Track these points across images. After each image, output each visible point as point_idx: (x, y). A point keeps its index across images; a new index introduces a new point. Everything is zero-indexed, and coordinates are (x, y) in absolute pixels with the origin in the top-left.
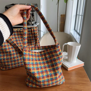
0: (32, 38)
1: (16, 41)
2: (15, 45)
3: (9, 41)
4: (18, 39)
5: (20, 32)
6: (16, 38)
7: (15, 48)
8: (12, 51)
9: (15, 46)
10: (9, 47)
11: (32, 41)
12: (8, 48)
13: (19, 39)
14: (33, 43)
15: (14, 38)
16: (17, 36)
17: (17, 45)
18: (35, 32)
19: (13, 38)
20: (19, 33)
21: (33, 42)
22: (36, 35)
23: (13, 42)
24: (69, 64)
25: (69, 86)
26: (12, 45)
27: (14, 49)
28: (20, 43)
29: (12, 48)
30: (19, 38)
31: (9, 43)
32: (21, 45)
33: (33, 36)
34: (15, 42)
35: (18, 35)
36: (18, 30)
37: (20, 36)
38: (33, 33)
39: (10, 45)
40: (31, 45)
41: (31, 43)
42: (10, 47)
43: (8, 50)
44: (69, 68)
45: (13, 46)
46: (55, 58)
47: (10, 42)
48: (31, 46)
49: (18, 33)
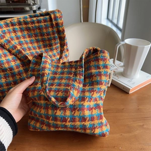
0: (52, 36)
1: (20, 44)
2: (20, 52)
3: (4, 45)
4: (22, 40)
5: (26, 23)
6: (18, 38)
7: (20, 59)
8: (15, 67)
9: (20, 56)
10: (7, 58)
11: (53, 42)
12: (5, 61)
13: (26, 39)
14: (54, 47)
15: (15, 38)
16: (19, 34)
17: (23, 52)
18: (59, 21)
19: (12, 39)
20: (24, 26)
21: (56, 44)
22: (61, 29)
23: (15, 47)
24: (129, 81)
25: (141, 124)
26: (13, 54)
27: (18, 62)
28: (29, 49)
29: (14, 61)
30: (24, 37)
31: (6, 49)
32: (31, 51)
33: (55, 30)
34: (19, 47)
35: (22, 30)
36: (22, 20)
37: (26, 33)
38: (54, 23)
39: (8, 53)
40: (52, 50)
41: (51, 45)
42: (10, 57)
43: (6, 66)
44: (131, 88)
45: (16, 56)
46: (92, 73)
47: (7, 47)
48: (50, 53)
49: (21, 26)
